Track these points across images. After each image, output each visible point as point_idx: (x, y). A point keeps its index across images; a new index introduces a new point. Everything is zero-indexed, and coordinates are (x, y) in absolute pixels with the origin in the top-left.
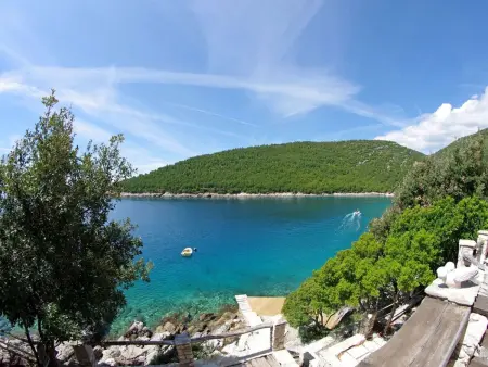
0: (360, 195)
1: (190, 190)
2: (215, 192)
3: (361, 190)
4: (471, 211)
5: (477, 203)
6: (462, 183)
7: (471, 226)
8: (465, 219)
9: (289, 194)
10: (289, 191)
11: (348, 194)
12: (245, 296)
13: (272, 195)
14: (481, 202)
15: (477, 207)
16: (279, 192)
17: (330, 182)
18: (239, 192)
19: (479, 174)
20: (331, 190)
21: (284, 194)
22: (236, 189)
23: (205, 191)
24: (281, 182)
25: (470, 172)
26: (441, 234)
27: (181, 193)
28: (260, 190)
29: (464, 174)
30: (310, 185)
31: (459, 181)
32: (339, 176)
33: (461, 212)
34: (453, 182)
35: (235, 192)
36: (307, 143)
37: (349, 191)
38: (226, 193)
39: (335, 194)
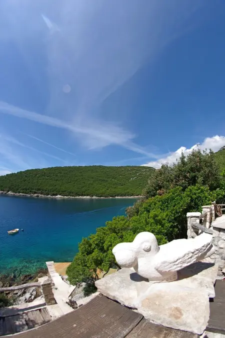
0: (132, 197)
1: (25, 191)
2: (42, 194)
3: (132, 195)
4: (195, 194)
5: (199, 189)
6: (187, 178)
7: (196, 204)
8: (192, 200)
9: (88, 197)
10: (88, 195)
11: (124, 197)
12: (53, 262)
13: (78, 197)
14: (202, 187)
15: (199, 191)
16: (82, 195)
17: (113, 190)
18: (57, 195)
19: (199, 171)
20: (114, 195)
21: (85, 197)
22: (55, 193)
23: (35, 193)
24: (83, 189)
25: (192, 170)
26: (174, 212)
27: (19, 193)
28: (70, 194)
29: (189, 172)
30: (101, 191)
31: (185, 177)
32: (119, 187)
33: (188, 196)
34: (181, 178)
35: (54, 195)
36: (100, 166)
37: (125, 196)
38: (48, 195)
39: (117, 197)
